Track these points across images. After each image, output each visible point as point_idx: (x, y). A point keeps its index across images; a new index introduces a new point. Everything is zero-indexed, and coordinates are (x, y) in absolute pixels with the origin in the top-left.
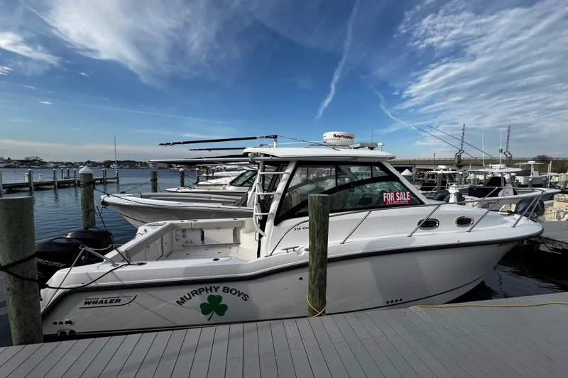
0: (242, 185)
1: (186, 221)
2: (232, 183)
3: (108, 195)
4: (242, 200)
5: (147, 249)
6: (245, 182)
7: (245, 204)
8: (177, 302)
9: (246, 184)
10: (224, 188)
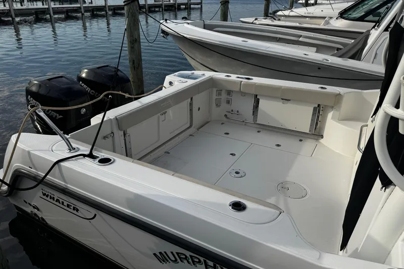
0: (361, 19)
1: (234, 77)
2: (343, 15)
3: (166, 20)
4: (354, 45)
5: (162, 117)
6: (368, 13)
7: (357, 56)
8: (155, 254)
9: (370, 17)
10: (327, 23)
